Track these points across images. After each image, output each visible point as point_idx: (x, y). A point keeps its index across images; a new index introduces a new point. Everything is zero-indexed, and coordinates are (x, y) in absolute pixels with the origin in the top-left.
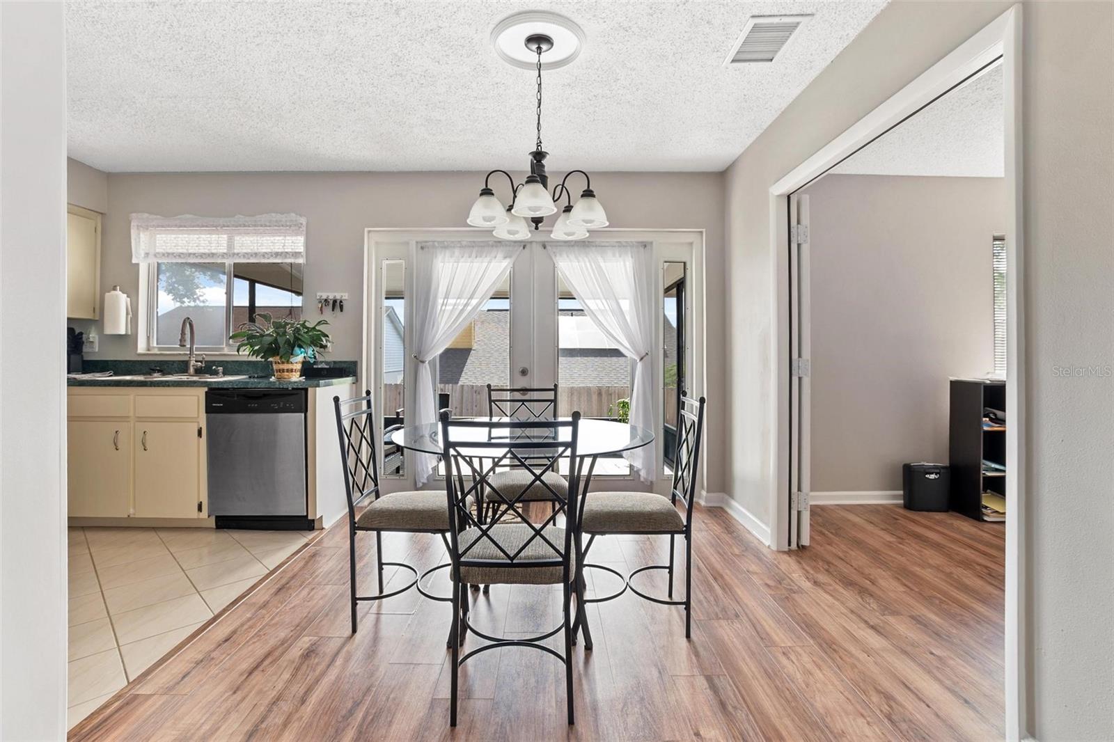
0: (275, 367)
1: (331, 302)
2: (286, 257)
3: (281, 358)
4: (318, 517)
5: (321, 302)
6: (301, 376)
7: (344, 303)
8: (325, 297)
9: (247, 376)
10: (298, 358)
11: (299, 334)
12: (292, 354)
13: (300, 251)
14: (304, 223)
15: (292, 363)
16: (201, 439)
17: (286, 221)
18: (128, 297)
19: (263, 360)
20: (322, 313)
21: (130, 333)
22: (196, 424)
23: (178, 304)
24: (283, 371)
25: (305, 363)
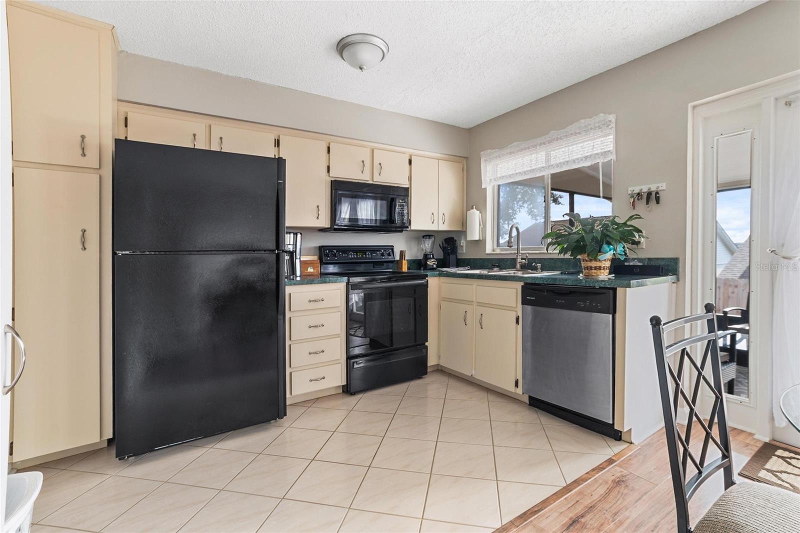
0: (583, 264)
1: (645, 196)
2: (595, 158)
3: (588, 255)
4: (625, 430)
5: (633, 197)
6: (610, 274)
7: (661, 195)
8: (637, 191)
9: (560, 272)
10: (607, 257)
11: (607, 231)
12: (600, 251)
13: (609, 149)
14: (613, 120)
15: (600, 260)
16: (518, 326)
17: (595, 123)
18: (480, 213)
19: (572, 257)
20: (634, 209)
21: (481, 239)
22: (515, 313)
23: (534, 222)
24: (591, 268)
25: (614, 260)
